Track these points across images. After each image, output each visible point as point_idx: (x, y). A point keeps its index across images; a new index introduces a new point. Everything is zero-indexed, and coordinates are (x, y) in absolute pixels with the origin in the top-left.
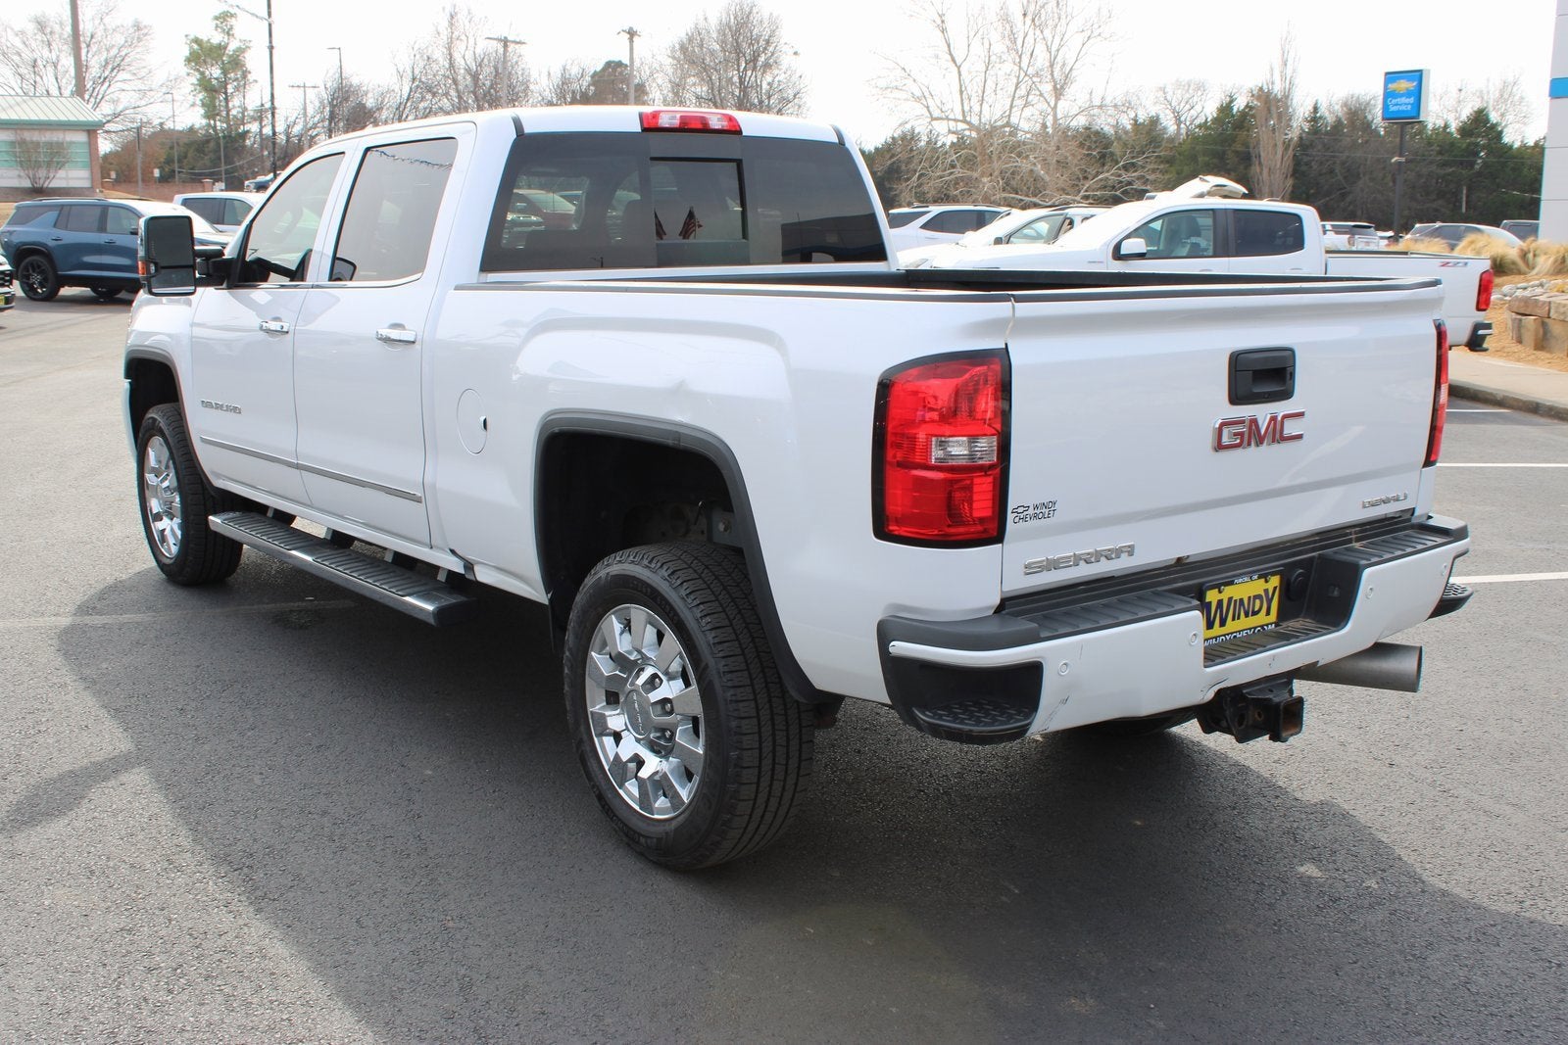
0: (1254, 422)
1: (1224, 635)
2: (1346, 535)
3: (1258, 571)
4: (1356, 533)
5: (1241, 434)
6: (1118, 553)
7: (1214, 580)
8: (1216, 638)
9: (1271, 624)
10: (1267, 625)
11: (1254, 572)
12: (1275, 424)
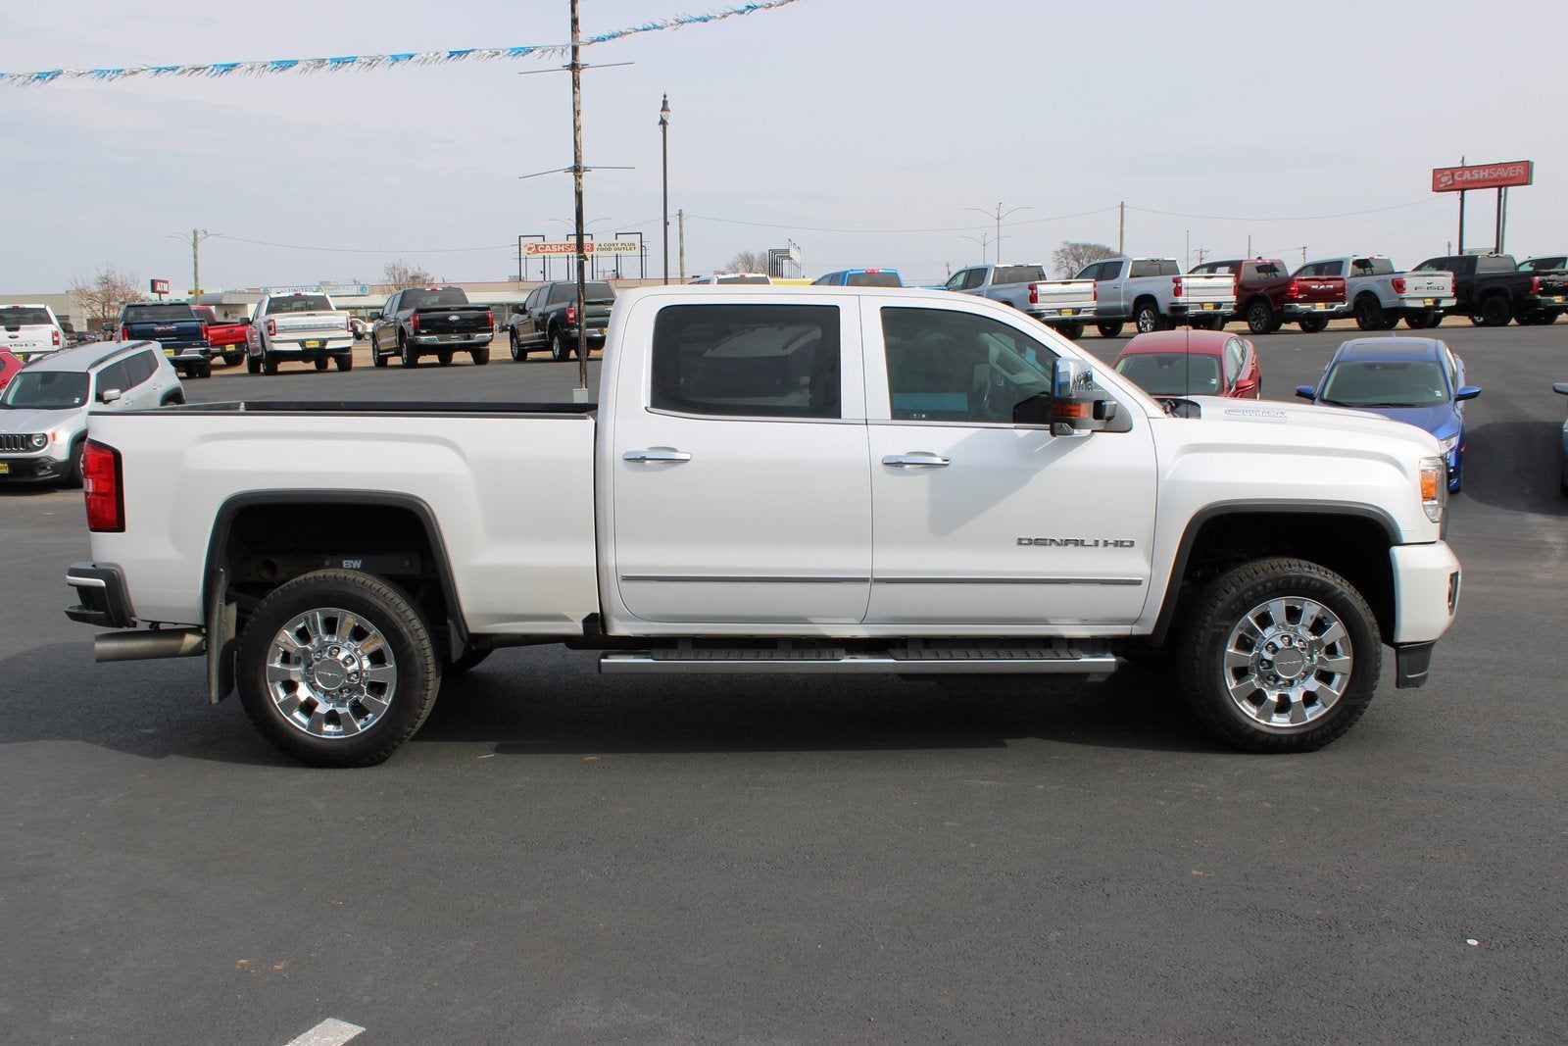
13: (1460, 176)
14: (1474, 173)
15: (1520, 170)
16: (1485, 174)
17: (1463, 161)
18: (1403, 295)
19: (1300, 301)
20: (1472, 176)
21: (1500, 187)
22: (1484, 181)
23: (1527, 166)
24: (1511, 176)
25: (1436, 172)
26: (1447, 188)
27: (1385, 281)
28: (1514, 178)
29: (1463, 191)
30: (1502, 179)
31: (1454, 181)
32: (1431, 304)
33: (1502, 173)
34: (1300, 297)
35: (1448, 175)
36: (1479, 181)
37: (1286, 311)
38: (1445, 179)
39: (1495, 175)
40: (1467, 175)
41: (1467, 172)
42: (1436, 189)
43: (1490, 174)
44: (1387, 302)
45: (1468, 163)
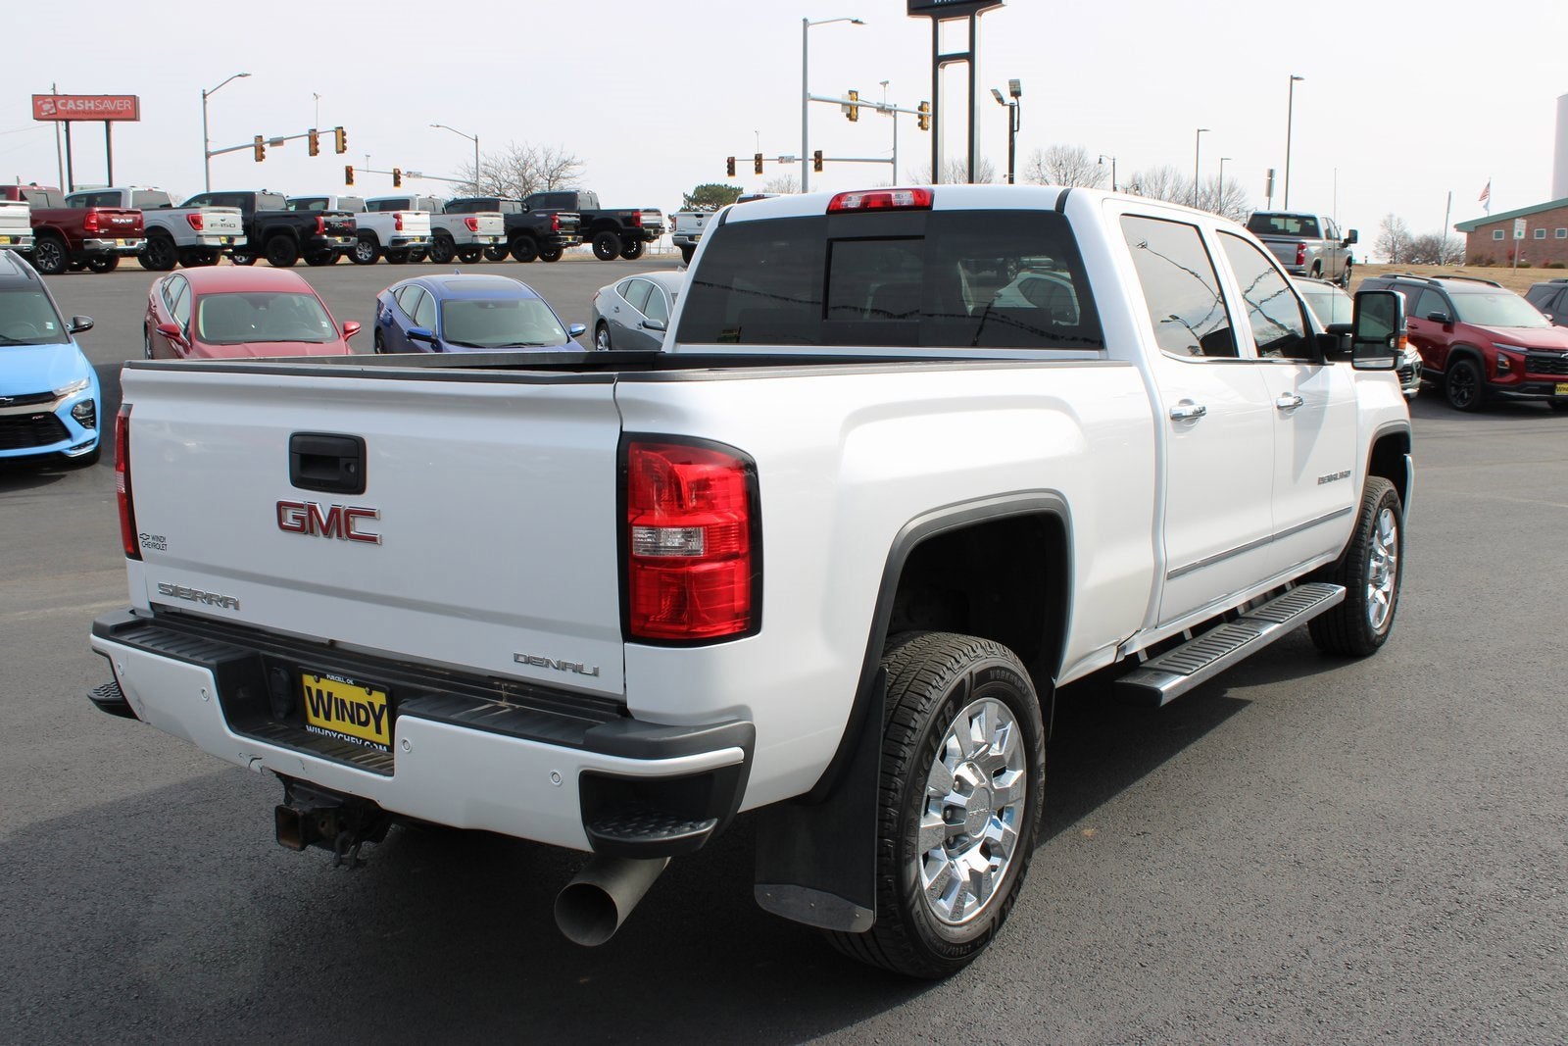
0: (312, 509)
1: (331, 731)
2: (494, 687)
3: (357, 677)
4: (506, 689)
5: (302, 519)
6: (225, 602)
7: (313, 667)
8: (321, 728)
9: (383, 745)
10: (378, 744)
11: (351, 676)
12: (338, 516)
13: (64, 105)
14: (78, 103)
15: (128, 105)
16: (90, 105)
17: (54, 89)
18: (201, 232)
19: (103, 236)
20: (76, 106)
21: (108, 122)
22: (90, 112)
23: (134, 100)
24: (117, 110)
25: (36, 98)
26: (50, 117)
27: (179, 216)
28: (120, 112)
29: (67, 121)
30: (109, 113)
31: (56, 109)
32: (225, 242)
33: (108, 105)
34: (102, 231)
35: (50, 103)
36: (84, 112)
37: (86, 247)
38: (46, 107)
39: (102, 108)
40: (71, 105)
41: (71, 102)
42: (38, 117)
43: (96, 106)
44: (181, 239)
45: (60, 92)
